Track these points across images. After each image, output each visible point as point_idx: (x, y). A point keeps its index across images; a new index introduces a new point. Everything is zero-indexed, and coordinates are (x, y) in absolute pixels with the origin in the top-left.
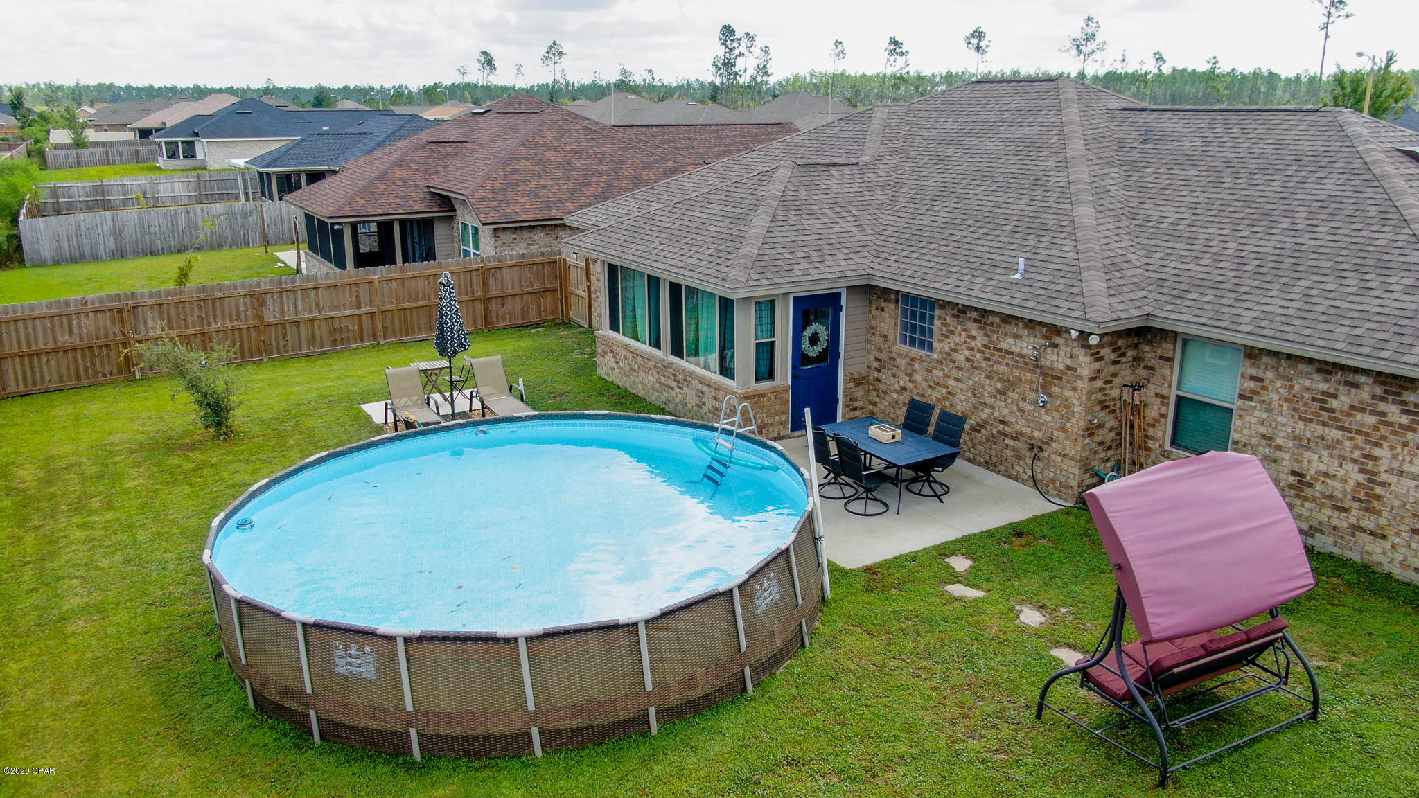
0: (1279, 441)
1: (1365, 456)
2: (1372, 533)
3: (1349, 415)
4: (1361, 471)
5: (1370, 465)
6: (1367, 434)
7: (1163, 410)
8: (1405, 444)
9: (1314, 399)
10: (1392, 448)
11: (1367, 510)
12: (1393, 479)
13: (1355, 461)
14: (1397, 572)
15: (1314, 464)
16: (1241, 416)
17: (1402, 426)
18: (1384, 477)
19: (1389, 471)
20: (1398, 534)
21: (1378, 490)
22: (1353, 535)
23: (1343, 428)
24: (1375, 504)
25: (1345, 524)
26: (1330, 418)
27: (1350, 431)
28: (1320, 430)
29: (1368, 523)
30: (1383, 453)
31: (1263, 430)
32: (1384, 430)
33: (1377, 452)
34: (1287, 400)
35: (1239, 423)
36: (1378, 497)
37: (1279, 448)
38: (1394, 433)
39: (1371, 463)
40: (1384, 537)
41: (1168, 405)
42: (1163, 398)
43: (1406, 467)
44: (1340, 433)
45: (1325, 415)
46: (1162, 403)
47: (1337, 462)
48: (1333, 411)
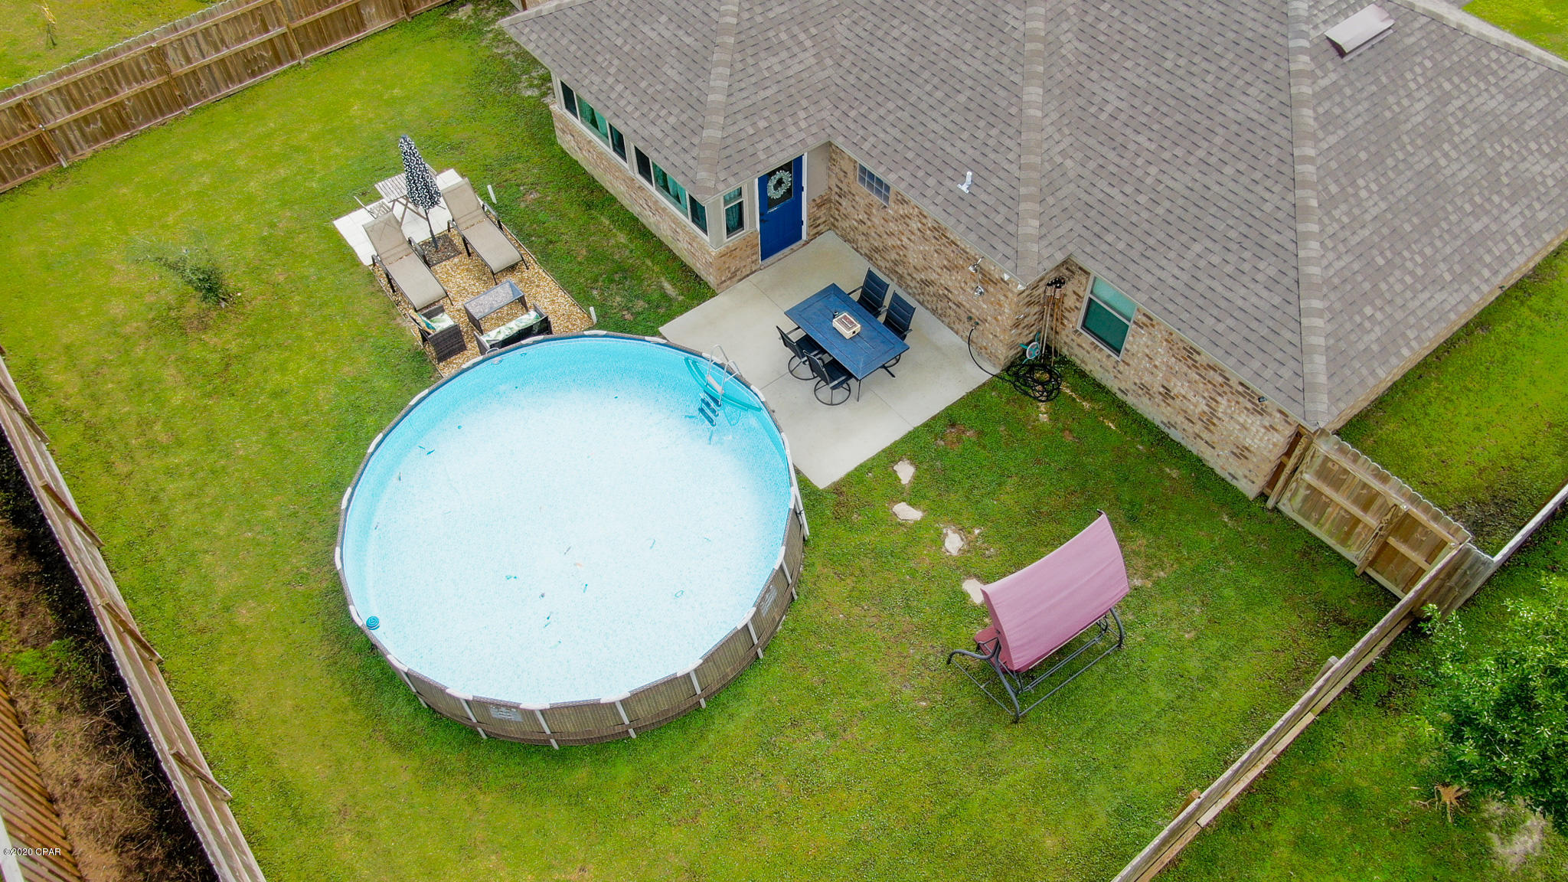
0: (1157, 363)
1: (1211, 398)
2: (1206, 442)
3: (1205, 369)
4: (1207, 405)
5: (1214, 404)
6: (1214, 386)
7: (1078, 305)
8: (1238, 403)
9: (1184, 348)
10: (1229, 401)
11: (1206, 428)
12: (1226, 419)
13: (1204, 398)
14: (1218, 471)
15: (1178, 388)
16: (1133, 336)
17: (1237, 391)
18: (1220, 415)
19: (1224, 413)
20: (1223, 450)
21: (1215, 421)
22: (1195, 438)
23: (1200, 375)
24: (1212, 427)
25: (1191, 431)
26: (1193, 365)
27: (1205, 379)
28: (1185, 369)
29: (1206, 435)
30: (1223, 401)
31: (1147, 351)
32: (1226, 388)
33: (1219, 399)
34: (1166, 340)
35: (1131, 338)
36: (1214, 424)
37: (1156, 366)
38: (1232, 393)
39: (1214, 403)
40: (1213, 448)
41: (1082, 302)
42: (1079, 297)
43: (1235, 416)
44: (1198, 377)
45: (1190, 362)
46: (1078, 300)
47: (1192, 393)
48: (1196, 362)
